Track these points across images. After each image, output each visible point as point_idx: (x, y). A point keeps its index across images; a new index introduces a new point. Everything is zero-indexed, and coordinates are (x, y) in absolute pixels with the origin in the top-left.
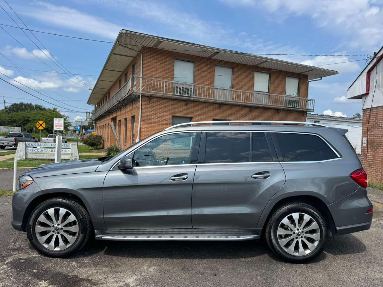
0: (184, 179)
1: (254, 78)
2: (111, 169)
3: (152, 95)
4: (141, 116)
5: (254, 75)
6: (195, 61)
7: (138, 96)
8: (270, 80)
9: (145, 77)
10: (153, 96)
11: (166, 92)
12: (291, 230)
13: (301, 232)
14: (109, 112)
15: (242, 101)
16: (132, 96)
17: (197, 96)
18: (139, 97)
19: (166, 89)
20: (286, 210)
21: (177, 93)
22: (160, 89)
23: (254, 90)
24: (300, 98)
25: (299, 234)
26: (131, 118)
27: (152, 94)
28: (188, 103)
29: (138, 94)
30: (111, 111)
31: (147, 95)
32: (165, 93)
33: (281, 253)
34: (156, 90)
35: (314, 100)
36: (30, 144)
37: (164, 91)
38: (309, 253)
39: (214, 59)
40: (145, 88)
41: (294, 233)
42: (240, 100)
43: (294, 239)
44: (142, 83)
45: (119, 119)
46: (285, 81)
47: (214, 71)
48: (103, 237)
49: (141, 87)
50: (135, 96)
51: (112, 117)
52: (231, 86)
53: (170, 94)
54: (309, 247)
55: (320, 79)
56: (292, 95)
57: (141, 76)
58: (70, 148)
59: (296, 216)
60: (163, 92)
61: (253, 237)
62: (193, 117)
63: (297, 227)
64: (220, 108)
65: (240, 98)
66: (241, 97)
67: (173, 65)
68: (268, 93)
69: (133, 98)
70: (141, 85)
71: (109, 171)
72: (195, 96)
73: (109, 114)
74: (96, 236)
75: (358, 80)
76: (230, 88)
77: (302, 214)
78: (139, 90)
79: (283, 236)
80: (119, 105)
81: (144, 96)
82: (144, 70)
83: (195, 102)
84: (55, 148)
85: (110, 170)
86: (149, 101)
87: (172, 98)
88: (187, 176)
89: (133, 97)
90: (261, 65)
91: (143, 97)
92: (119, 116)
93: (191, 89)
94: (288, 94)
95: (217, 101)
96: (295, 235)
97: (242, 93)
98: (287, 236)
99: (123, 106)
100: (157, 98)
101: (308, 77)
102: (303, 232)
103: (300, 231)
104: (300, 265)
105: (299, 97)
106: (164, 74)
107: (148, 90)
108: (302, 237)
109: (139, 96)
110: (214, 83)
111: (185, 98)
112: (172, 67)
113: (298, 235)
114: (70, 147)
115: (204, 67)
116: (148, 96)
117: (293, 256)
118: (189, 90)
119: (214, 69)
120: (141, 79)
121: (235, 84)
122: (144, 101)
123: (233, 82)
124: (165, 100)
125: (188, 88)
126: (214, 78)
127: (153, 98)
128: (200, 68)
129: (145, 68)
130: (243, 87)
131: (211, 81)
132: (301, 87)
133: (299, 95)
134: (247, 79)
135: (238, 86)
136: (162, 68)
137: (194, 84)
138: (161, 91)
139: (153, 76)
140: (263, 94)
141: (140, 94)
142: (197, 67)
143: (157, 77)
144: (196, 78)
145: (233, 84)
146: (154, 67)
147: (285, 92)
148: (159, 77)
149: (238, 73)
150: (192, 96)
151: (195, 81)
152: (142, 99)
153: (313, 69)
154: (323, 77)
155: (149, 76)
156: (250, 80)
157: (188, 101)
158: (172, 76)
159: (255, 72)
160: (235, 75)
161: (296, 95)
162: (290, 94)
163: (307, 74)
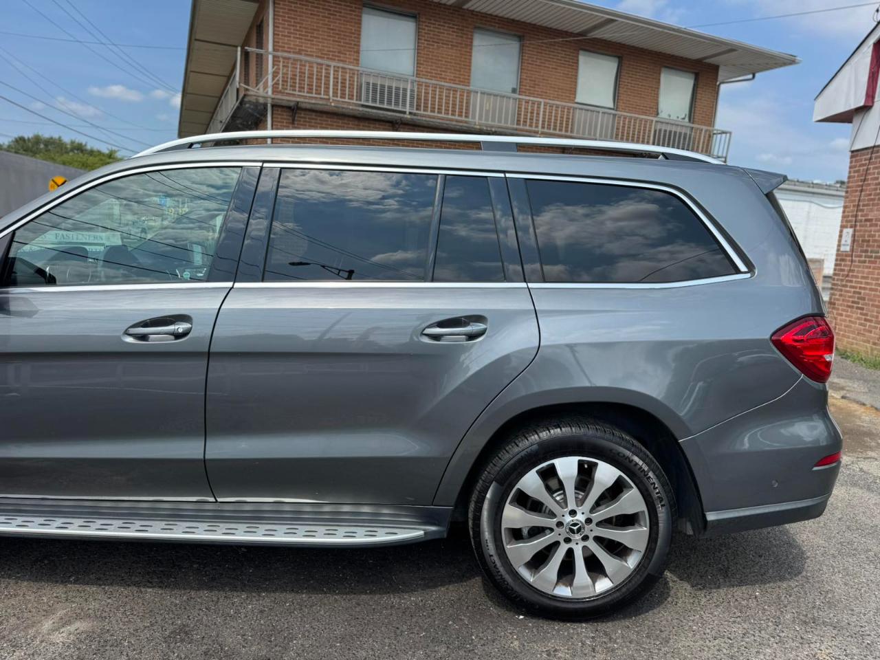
0: (178, 336)
1: (578, 67)
3: (298, 102)
5: (578, 60)
6: (419, 14)
7: (262, 107)
8: (620, 75)
9: (279, 54)
10: (304, 106)
11: (337, 97)
12: (552, 515)
13: (583, 521)
15: (543, 127)
16: (247, 105)
17: (420, 110)
18: (265, 111)
19: (335, 89)
20: (535, 447)
22: (319, 86)
23: (578, 100)
24: (693, 125)
25: (575, 528)
27: (298, 100)
29: (263, 101)
31: (284, 103)
32: (331, 99)
33: (512, 590)
34: (311, 90)
35: (730, 133)
37: (331, 94)
38: (607, 591)
39: (472, 8)
41: (560, 524)
42: (537, 127)
43: (557, 544)
46: (659, 79)
47: (472, 42)
49: (270, 81)
50: (256, 104)
52: (515, 87)
53: (349, 104)
54: (608, 569)
55: (750, 76)
56: (674, 117)
57: (270, 48)
59: (567, 467)
60: (328, 95)
61: (422, 533)
63: (572, 505)
65: (537, 120)
66: (541, 119)
67: (359, 23)
68: (613, 109)
69: (250, 111)
72: (415, 111)
75: (847, 68)
76: (514, 91)
77: (588, 462)
79: (525, 532)
81: (282, 107)
82: (278, 35)
86: (291, 121)
87: (356, 113)
88: (188, 326)
89: (249, 108)
90: (597, 34)
91: (274, 108)
93: (405, 90)
94: (663, 115)
95: (476, 127)
96: (562, 530)
97: (542, 106)
98: (536, 532)
100: (314, 114)
101: (720, 73)
102: (589, 521)
103: (580, 517)
104: (575, 625)
105: (693, 123)
106: (331, 46)
107: (286, 89)
108: (585, 538)
109: (265, 105)
110: (469, 76)
111: (389, 113)
112: (354, 27)
113: (572, 531)
115: (445, 30)
116: (289, 108)
117: (555, 598)
118: (399, 95)
119: (472, 39)
120: (270, 57)
121: (525, 81)
122: (279, 120)
123: (521, 76)
124: (337, 119)
125: (396, 87)
126: (470, 63)
127: (303, 112)
128: (432, 33)
129: (280, 29)
130: (548, 91)
131: (463, 69)
132: (699, 96)
133: (692, 120)
134: (559, 71)
135: (534, 88)
136: (328, 29)
137: (415, 78)
138: (322, 92)
139: (303, 53)
140: (599, 112)
141: (270, 101)
142: (424, 29)
143: (315, 54)
144: (422, 62)
145: (521, 82)
146: (304, 26)
147: (657, 109)
148: (320, 55)
149: (535, 53)
150: (408, 110)
151: (417, 70)
152: (272, 114)
153: (734, 48)
154: (758, 72)
155: (292, 50)
156: (566, 72)
157: (397, 123)
158: (354, 52)
159: (581, 52)
160: (526, 58)
161: (684, 119)
162: (670, 116)
163: (716, 63)
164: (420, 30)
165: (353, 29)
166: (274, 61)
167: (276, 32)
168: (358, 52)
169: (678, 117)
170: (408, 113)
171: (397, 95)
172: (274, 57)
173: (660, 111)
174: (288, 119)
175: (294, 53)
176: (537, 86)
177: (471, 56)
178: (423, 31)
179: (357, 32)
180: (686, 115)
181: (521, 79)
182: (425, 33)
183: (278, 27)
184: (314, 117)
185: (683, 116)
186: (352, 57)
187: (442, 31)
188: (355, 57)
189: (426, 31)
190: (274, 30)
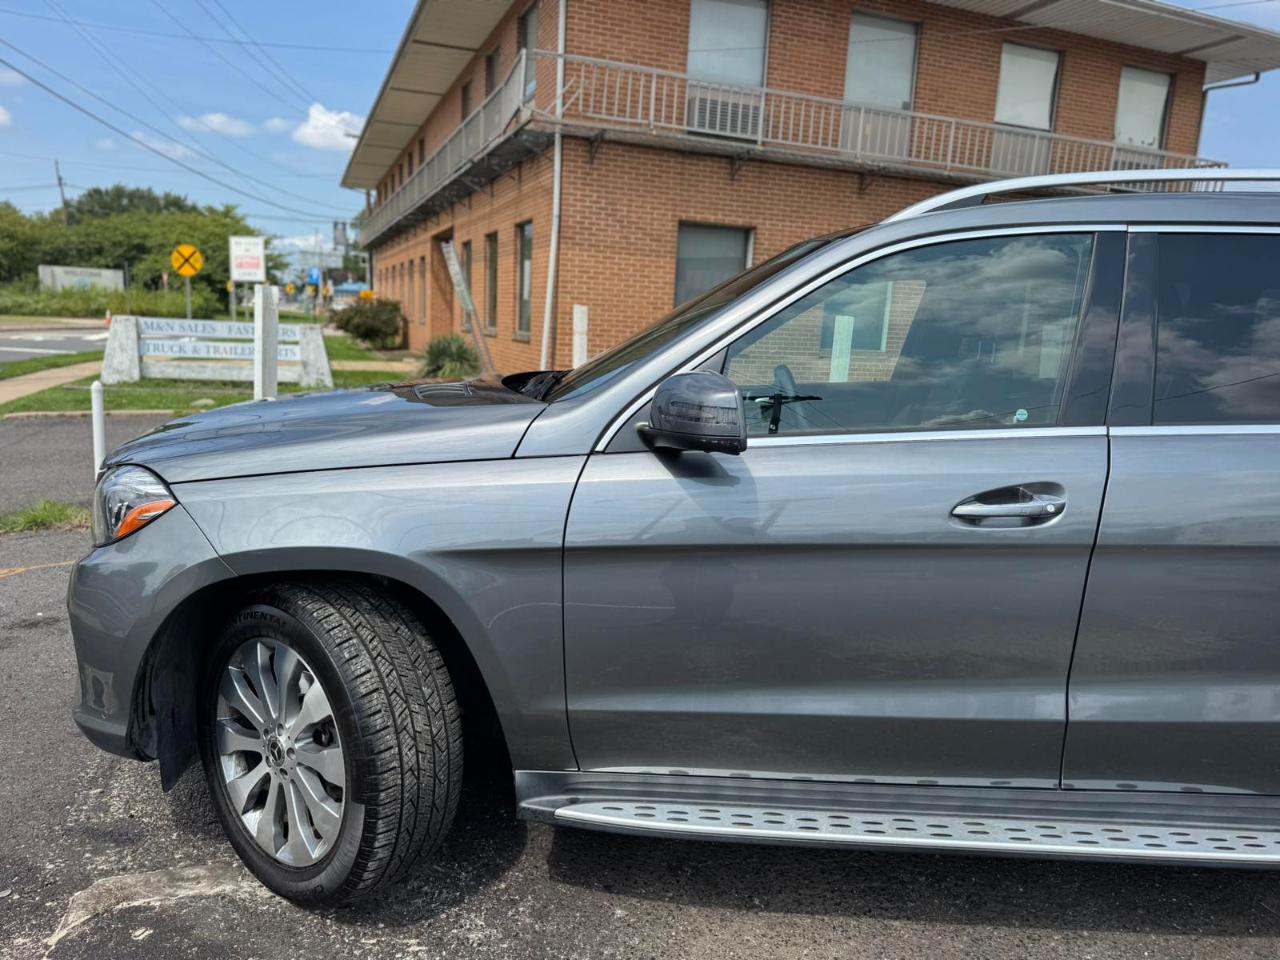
1: (999, 68)
2: (600, 447)
3: (604, 131)
4: (560, 221)
5: (999, 58)
7: (545, 139)
8: (1061, 80)
10: (608, 136)
11: (659, 121)
14: (426, 213)
15: (953, 161)
16: (525, 137)
17: (777, 138)
18: (550, 143)
19: (658, 111)
21: (702, 124)
22: (635, 106)
23: (998, 118)
26: (516, 232)
27: (605, 126)
28: (739, 169)
29: (549, 129)
30: (434, 205)
31: (583, 133)
32: (652, 124)
34: (622, 111)
36: (152, 324)
37: (652, 117)
40: (575, 104)
42: (943, 160)
44: (564, 85)
45: (465, 239)
46: (1118, 85)
47: (847, 34)
48: (560, 812)
49: (559, 102)
50: (537, 135)
51: (435, 231)
52: (907, 100)
53: (675, 131)
55: (1252, 77)
56: (1137, 143)
57: (561, 49)
58: (296, 343)
60: (648, 119)
62: (755, 228)
64: (861, 190)
65: (946, 149)
66: (950, 149)
67: (688, 10)
68: (1049, 131)
69: (529, 145)
70: (560, 91)
71: (592, 457)
72: (769, 140)
73: (425, 220)
74: (524, 804)
76: (906, 106)
78: (553, 111)
80: (467, 181)
81: (575, 138)
82: (572, 29)
83: (766, 165)
84: (252, 341)
85: (593, 452)
86: (588, 159)
87: (681, 145)
88: (1055, 498)
89: (526, 140)
90: (1032, 18)
91: (566, 140)
92: (462, 226)
93: (756, 109)
94: (1121, 140)
95: (856, 161)
97: (952, 129)
99: (482, 186)
100: (620, 148)
101: (1209, 74)
105: (1166, 149)
106: (648, 45)
107: (589, 111)
109: (553, 134)
110: (842, 85)
111: (734, 144)
112: (680, 14)
114: (298, 338)
115: (809, 16)
116: (588, 139)
118: (746, 115)
119: (848, 29)
120: (560, 63)
121: (923, 91)
122: (572, 158)
123: (917, 83)
124: (653, 154)
125: (744, 105)
126: (844, 65)
127: (605, 146)
128: (790, 21)
129: (576, 21)
130: (956, 107)
131: (834, 76)
132: (1176, 109)
133: (1164, 145)
134: (971, 75)
135: (936, 101)
136: (644, 19)
137: (765, 90)
138: (640, 115)
139: (608, 55)
140: (1034, 137)
141: (558, 130)
142: (780, 16)
143: (623, 58)
144: (776, 66)
145: (916, 91)
146: (610, 15)
147: (1113, 130)
148: (631, 58)
149: (938, 48)
150: (760, 137)
151: (768, 78)
152: (562, 149)
153: (1240, 34)
154: (1264, 70)
155: (592, 52)
156: (982, 77)
157: (741, 159)
158: (680, 53)
159: (1006, 47)
160: (926, 56)
161: (1151, 144)
162: (1131, 140)
163: (1203, 59)
164: (774, 18)
165: (679, 17)
166: (565, 69)
167: (569, 26)
168: (685, 53)
169: (1143, 142)
170: (759, 143)
171: (745, 116)
172: (565, 63)
173: (1117, 132)
174: (585, 157)
175: (595, 56)
176: (940, 99)
177: (845, 55)
178: (779, 19)
179: (684, 23)
180: (1154, 139)
181: (916, 88)
182: (782, 22)
183: (573, 18)
184: (620, 152)
185: (1151, 141)
186: (676, 61)
187: (805, 18)
188: (681, 61)
189: (783, 19)
190: (566, 23)
